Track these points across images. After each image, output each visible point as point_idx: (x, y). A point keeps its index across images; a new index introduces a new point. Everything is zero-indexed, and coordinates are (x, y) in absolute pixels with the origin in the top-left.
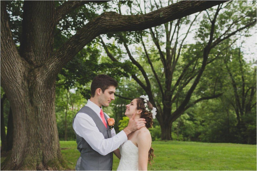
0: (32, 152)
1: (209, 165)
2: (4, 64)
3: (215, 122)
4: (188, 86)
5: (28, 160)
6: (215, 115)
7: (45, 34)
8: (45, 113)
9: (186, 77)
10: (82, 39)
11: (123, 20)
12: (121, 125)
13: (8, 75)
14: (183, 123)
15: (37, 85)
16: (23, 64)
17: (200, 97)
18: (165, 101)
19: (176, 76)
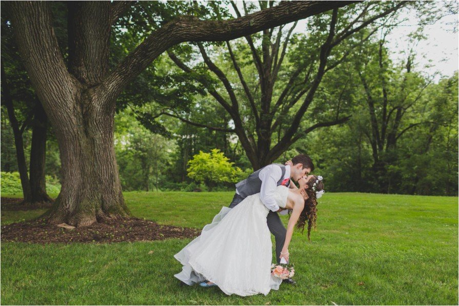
0: (88, 196)
2: (52, 84)
3: (339, 162)
4: (298, 106)
5: (84, 205)
6: (339, 150)
7: (99, 43)
8: (103, 147)
9: (294, 90)
10: (151, 51)
11: (204, 27)
12: (191, 167)
13: (56, 98)
15: (94, 111)
16: (73, 83)
17: (316, 122)
18: (260, 130)
19: (279, 88)
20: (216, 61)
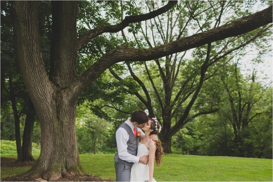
0: (57, 159)
1: (205, 173)
2: (38, 87)
3: (213, 136)
4: (187, 101)
5: (54, 166)
6: (213, 129)
7: (69, 62)
8: (68, 127)
9: (185, 92)
10: (101, 67)
11: (134, 52)
13: (41, 96)
14: (182, 137)
15: (63, 104)
16: (52, 86)
17: (198, 112)
18: (164, 116)
19: (175, 91)
20: (137, 75)
